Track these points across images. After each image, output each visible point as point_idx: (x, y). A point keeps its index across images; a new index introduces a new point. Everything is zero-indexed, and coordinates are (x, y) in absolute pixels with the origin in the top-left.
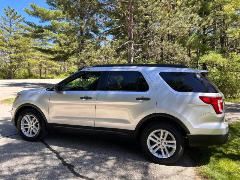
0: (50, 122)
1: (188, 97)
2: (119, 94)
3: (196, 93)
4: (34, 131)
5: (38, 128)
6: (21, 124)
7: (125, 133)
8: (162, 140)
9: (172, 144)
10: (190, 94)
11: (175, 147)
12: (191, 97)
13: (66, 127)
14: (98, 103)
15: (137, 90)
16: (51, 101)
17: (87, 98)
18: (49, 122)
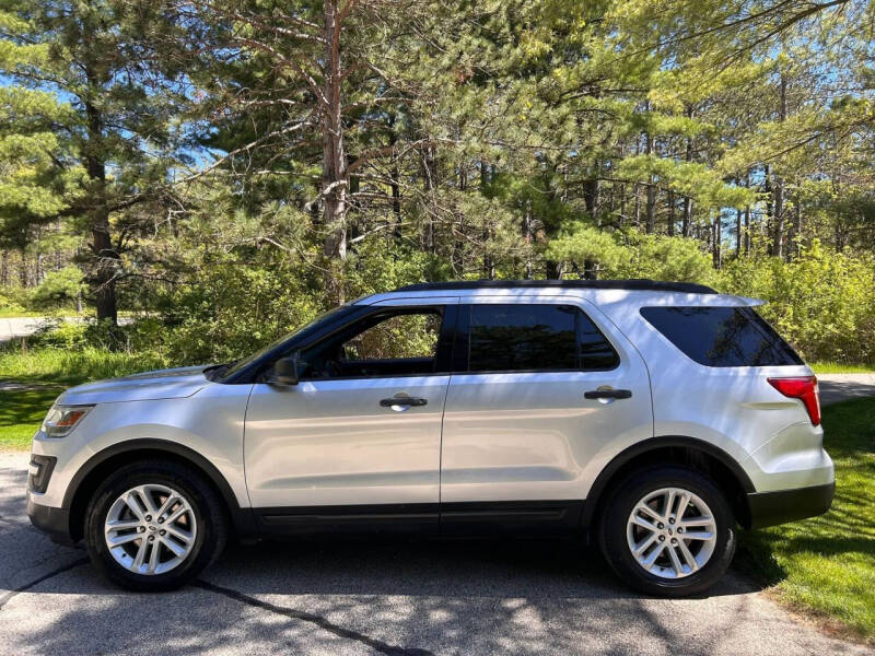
0: (248, 505)
1: (739, 380)
2: (522, 380)
3: (758, 368)
4: (173, 547)
5: (190, 535)
6: (108, 527)
7: (550, 513)
8: (660, 525)
9: (702, 529)
10: (743, 371)
11: (711, 539)
12: (747, 381)
13: (320, 517)
14: (452, 417)
15: (578, 367)
16: (252, 424)
17: (410, 403)
18: (243, 503)
